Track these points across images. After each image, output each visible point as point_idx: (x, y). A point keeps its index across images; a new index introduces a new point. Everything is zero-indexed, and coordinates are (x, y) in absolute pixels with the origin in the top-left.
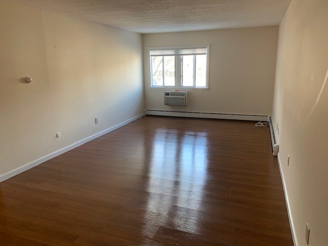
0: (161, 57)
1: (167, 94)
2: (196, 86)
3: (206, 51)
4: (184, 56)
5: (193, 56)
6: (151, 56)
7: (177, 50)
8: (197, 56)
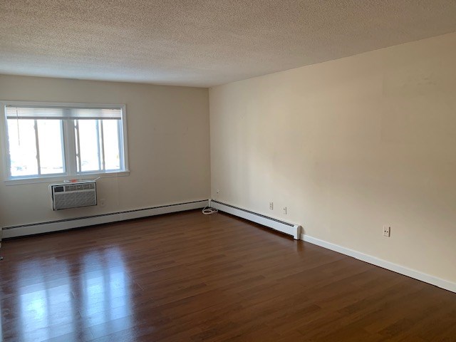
0: (33, 121)
1: (59, 189)
2: (106, 169)
3: (120, 113)
4: (80, 121)
5: (94, 121)
6: (9, 118)
7: (67, 109)
8: (104, 121)
